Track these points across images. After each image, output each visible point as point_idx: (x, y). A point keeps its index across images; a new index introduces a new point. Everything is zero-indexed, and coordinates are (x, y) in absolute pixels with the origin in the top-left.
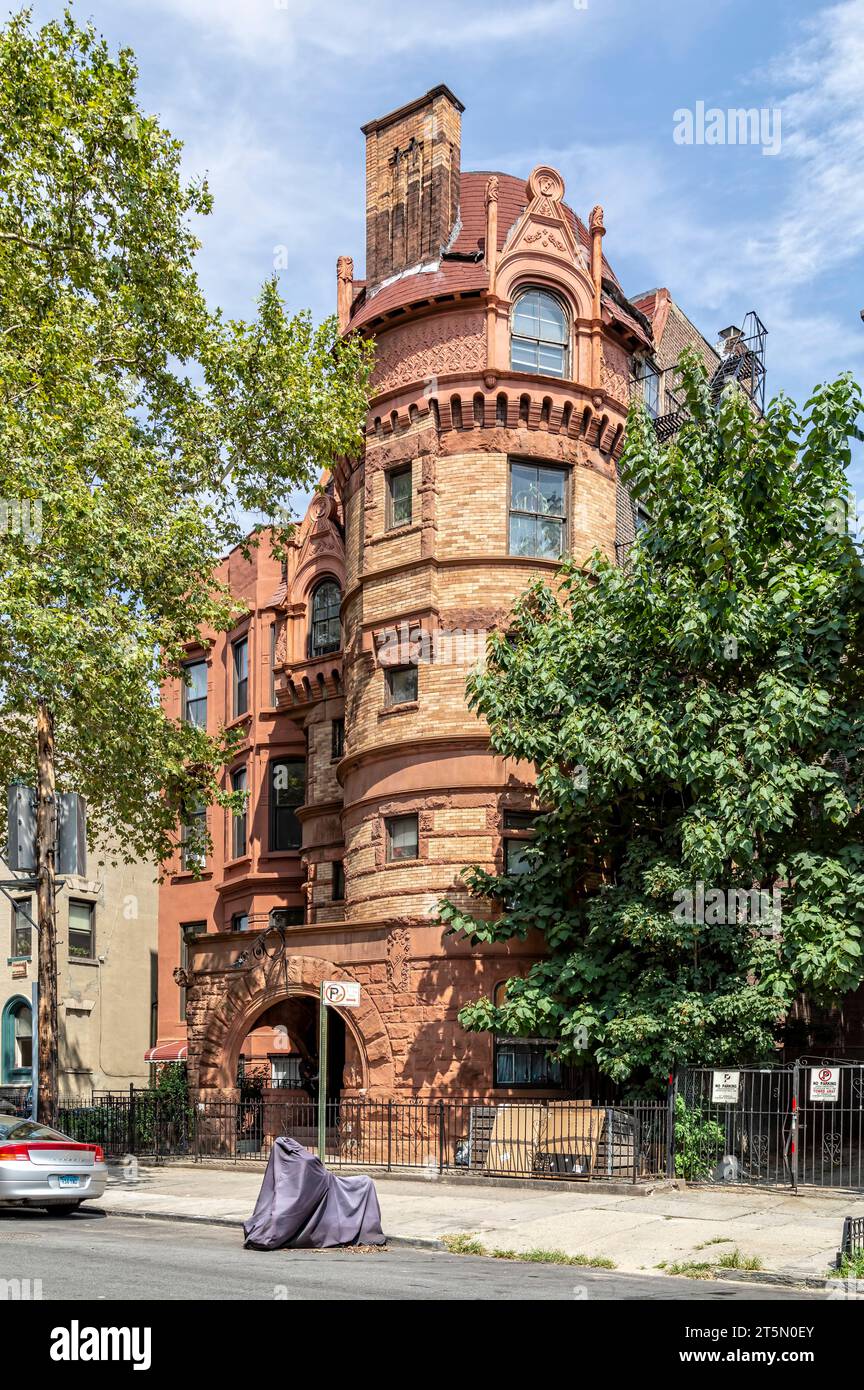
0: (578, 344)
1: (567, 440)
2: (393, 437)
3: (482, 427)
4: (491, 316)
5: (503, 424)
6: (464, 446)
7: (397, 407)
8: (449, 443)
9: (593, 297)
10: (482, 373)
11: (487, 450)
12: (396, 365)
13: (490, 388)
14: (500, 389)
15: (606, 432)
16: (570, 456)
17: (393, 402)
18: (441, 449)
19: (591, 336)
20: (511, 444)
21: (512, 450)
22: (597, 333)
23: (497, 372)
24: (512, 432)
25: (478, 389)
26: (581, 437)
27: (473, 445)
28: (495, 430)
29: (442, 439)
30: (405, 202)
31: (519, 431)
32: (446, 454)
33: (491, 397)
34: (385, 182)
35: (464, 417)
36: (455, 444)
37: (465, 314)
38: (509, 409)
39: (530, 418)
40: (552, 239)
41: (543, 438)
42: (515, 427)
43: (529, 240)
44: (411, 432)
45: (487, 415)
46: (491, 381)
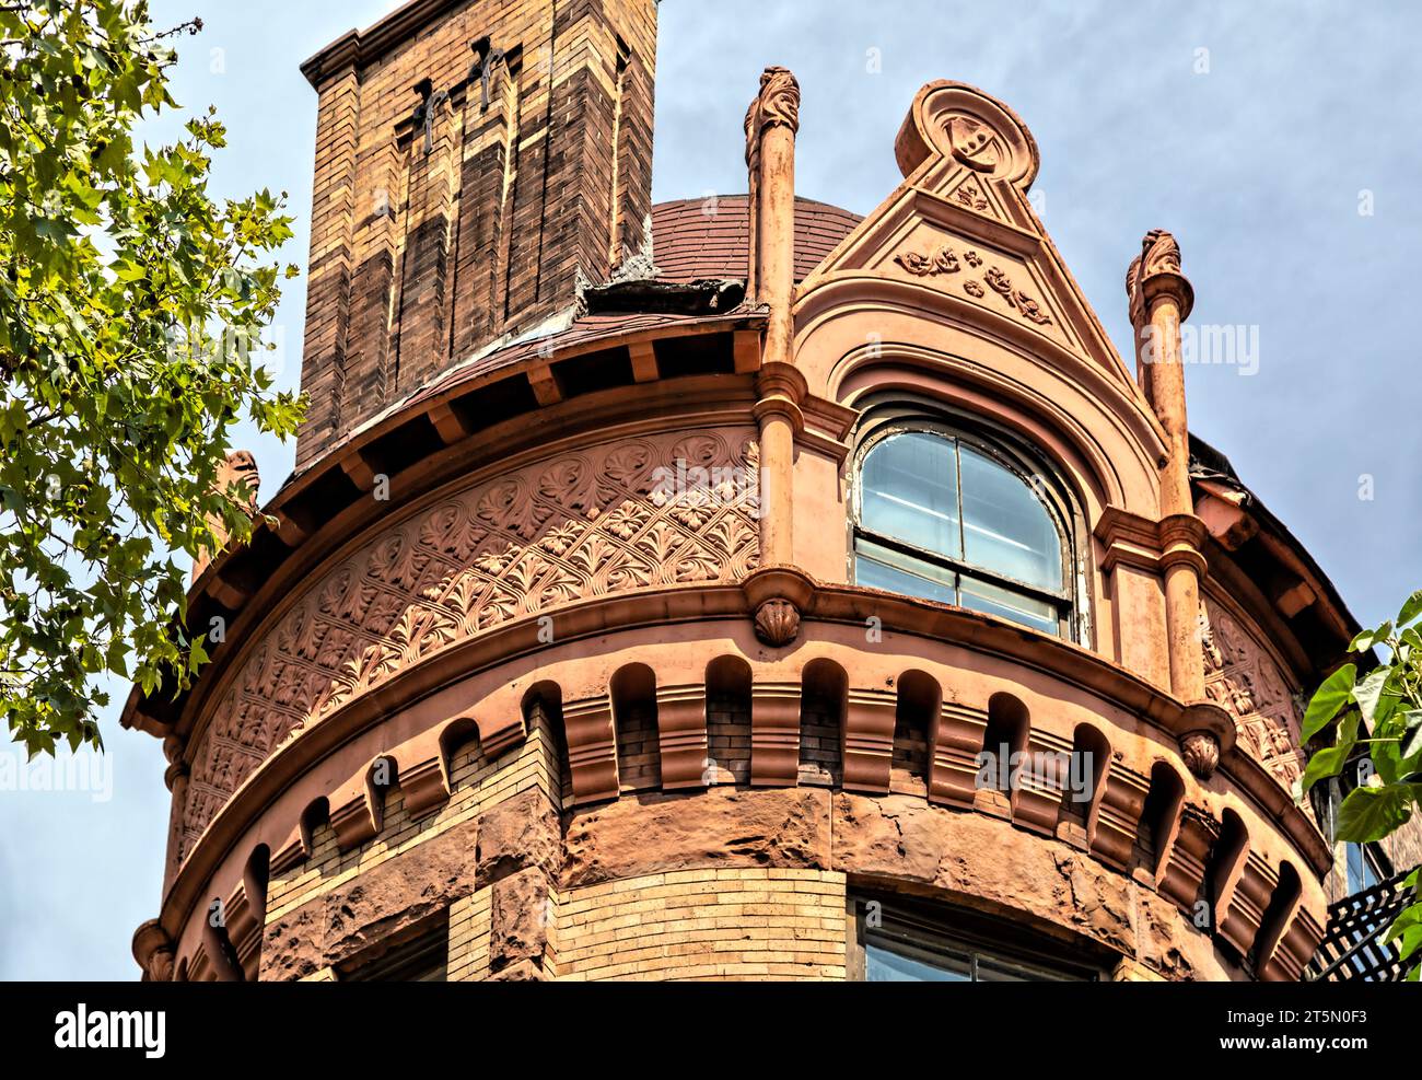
0: (1110, 591)
1: (1087, 866)
2: (376, 854)
3: (744, 783)
4: (777, 434)
5: (827, 777)
6: (671, 847)
7: (394, 743)
8: (603, 840)
9: (1162, 463)
10: (743, 589)
11: (762, 858)
12: (394, 618)
13: (776, 642)
14: (815, 648)
15: (1238, 873)
16: (1101, 918)
17: (381, 734)
18: (572, 860)
19: (1160, 572)
20: (862, 843)
21: (864, 863)
22: (1183, 561)
23: (803, 581)
24: (864, 805)
25: (727, 645)
26: (1141, 872)
27: (700, 841)
28: (795, 794)
29: (576, 828)
30: (451, 214)
31: (892, 804)
32: (595, 877)
33: (777, 672)
34: (384, 186)
35: (666, 743)
36: (632, 841)
37: (672, 430)
38: (853, 718)
39: (939, 759)
40: (999, 284)
41: (992, 838)
42: (877, 788)
43: (917, 265)
44: (447, 820)
45: (760, 739)
46: (779, 616)
